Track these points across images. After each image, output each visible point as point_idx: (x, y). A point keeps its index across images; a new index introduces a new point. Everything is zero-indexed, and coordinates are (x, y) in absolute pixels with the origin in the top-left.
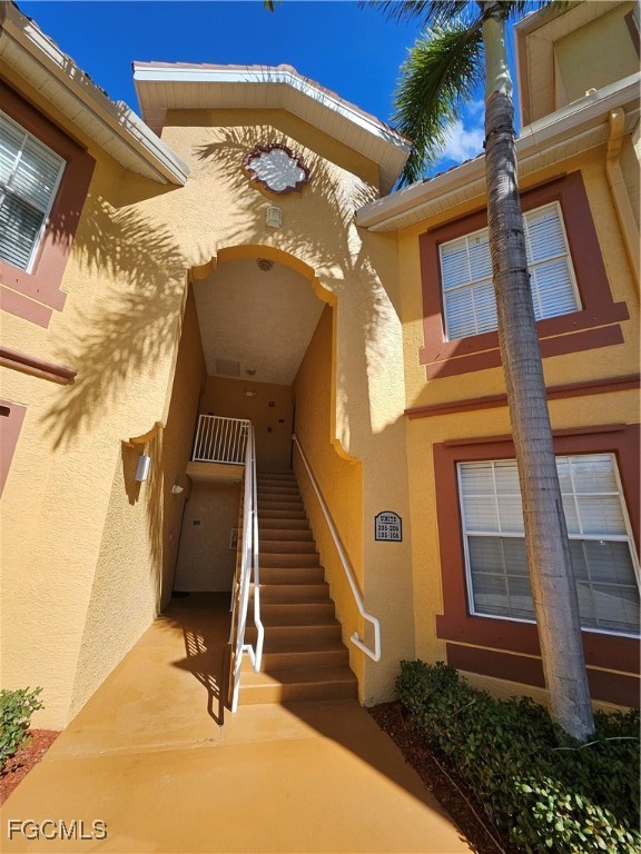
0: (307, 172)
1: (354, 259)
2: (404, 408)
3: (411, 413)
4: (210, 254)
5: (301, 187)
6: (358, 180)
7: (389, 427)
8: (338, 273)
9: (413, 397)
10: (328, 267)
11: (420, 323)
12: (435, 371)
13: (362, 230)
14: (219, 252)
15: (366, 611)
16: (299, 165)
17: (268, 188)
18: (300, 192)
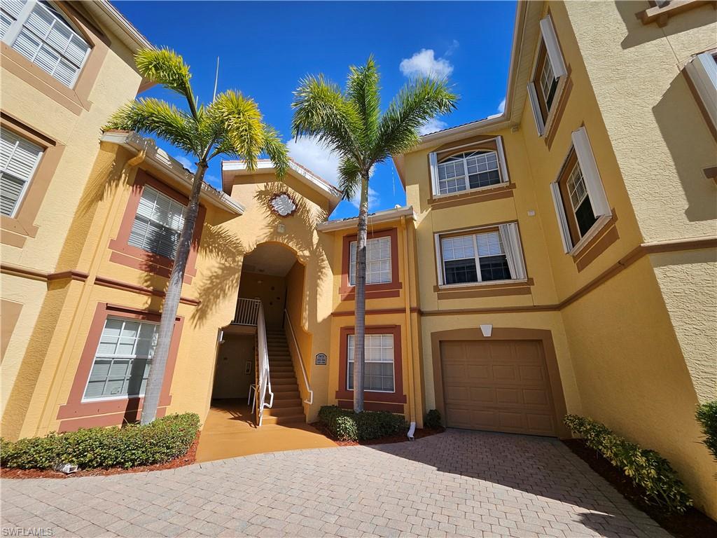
0: (297, 206)
1: (315, 247)
2: (331, 312)
3: (334, 314)
4: (253, 247)
5: (293, 212)
6: (319, 208)
7: (324, 320)
8: (307, 253)
9: (335, 308)
10: (302, 251)
11: (340, 276)
12: (344, 298)
13: (319, 232)
14: (257, 246)
15: (310, 389)
16: (293, 202)
17: (279, 215)
18: (293, 216)
